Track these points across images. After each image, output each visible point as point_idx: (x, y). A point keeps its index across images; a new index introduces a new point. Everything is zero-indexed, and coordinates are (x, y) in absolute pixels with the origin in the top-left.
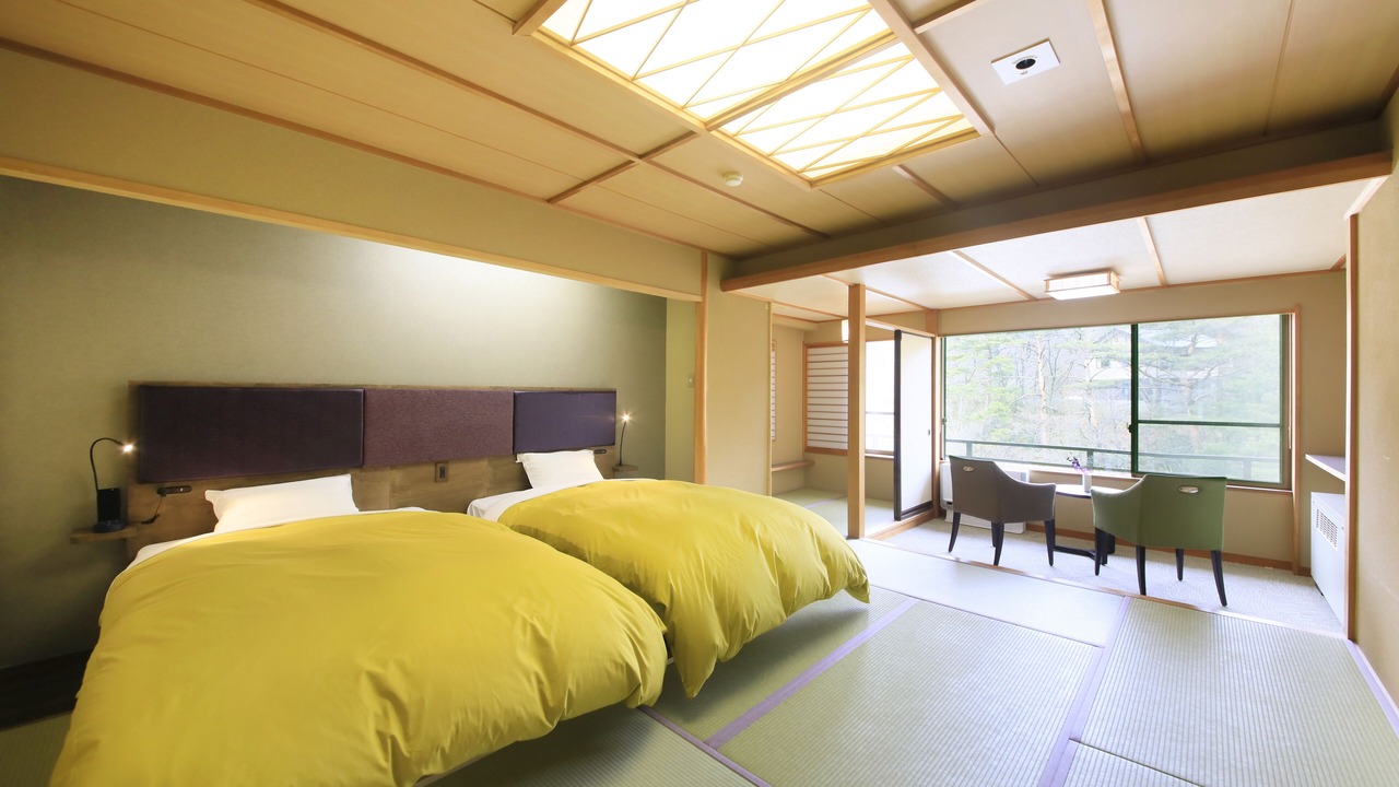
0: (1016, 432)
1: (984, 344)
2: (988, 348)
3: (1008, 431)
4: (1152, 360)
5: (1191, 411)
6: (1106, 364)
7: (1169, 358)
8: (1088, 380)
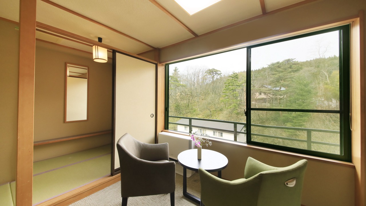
0: (239, 111)
1: (231, 89)
2: (232, 89)
3: (237, 111)
4: (271, 92)
5: (280, 106)
6: (260, 94)
7: (275, 92)
8: (256, 98)
